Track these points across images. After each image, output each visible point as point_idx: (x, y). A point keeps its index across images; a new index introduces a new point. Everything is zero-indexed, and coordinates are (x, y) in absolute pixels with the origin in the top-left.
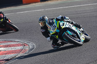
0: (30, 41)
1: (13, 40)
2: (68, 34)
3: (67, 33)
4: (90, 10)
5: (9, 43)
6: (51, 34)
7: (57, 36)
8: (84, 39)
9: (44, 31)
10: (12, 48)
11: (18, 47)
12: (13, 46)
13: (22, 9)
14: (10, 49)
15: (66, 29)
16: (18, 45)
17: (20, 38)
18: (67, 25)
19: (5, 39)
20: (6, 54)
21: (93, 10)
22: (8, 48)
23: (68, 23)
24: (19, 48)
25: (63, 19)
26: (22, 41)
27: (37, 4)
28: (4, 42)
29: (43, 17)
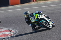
0: (14, 28)
1: (3, 28)
2: (43, 22)
4: (52, 9)
5: (1, 30)
6: (32, 22)
8: (52, 25)
10: (3, 33)
12: (4, 32)
13: (9, 9)
14: (1, 34)
15: (41, 19)
16: (6, 31)
17: (7, 27)
21: (53, 9)
24: (7, 33)
26: (9, 29)
27: (18, 5)
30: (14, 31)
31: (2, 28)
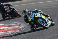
0: (23, 23)
1: (13, 22)
3: (39, 20)
5: (10, 24)
6: (29, 21)
7: (33, 22)
8: (50, 24)
9: (25, 19)
10: (12, 27)
16: (16, 25)
17: (17, 21)
18: (39, 15)
19: (8, 22)
20: (8, 31)
22: (9, 27)
24: (16, 27)
25: (37, 11)
28: (7, 24)
29: (25, 10)
30: (23, 25)
31: (11, 22)
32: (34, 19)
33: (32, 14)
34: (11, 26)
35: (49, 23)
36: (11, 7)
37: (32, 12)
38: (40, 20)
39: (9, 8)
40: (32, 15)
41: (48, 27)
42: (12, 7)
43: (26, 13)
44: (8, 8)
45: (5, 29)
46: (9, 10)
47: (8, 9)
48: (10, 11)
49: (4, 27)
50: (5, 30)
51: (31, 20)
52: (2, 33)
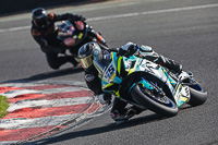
1: (68, 82)
3: (141, 86)
5: (59, 90)
7: (117, 93)
11: (81, 99)
14: (61, 103)
16: (80, 94)
18: (142, 65)
20: (53, 114)
22: (57, 101)
23: (145, 61)
29: (87, 47)
31: (64, 82)
32: (120, 80)
33: (113, 63)
34: (61, 96)
35: (181, 96)
36: (82, 26)
37: (113, 54)
38: (145, 83)
39: (73, 28)
40: (114, 66)
41: (176, 109)
42: (85, 24)
43: (92, 58)
44: (69, 28)
45: (39, 107)
46: (71, 36)
47: (69, 33)
48: (77, 39)
49: (37, 99)
50: (42, 110)
51: (110, 84)
52: (30, 120)
